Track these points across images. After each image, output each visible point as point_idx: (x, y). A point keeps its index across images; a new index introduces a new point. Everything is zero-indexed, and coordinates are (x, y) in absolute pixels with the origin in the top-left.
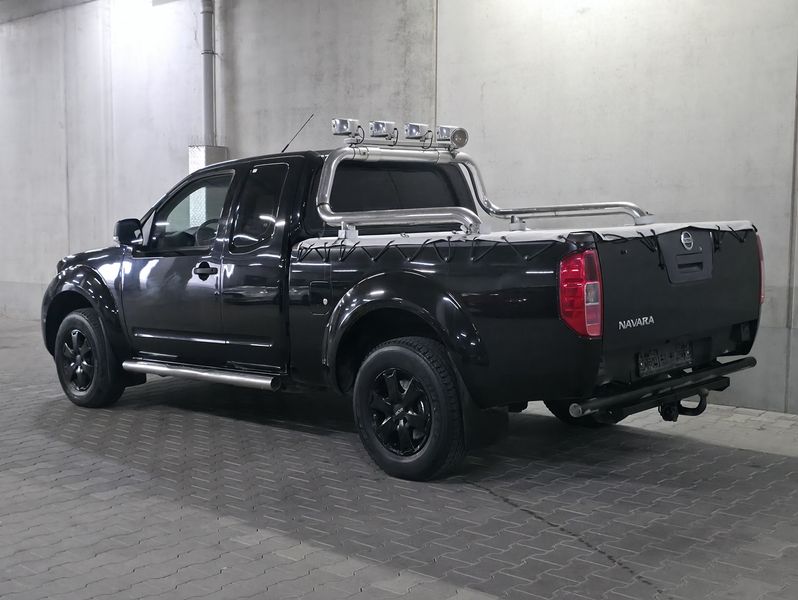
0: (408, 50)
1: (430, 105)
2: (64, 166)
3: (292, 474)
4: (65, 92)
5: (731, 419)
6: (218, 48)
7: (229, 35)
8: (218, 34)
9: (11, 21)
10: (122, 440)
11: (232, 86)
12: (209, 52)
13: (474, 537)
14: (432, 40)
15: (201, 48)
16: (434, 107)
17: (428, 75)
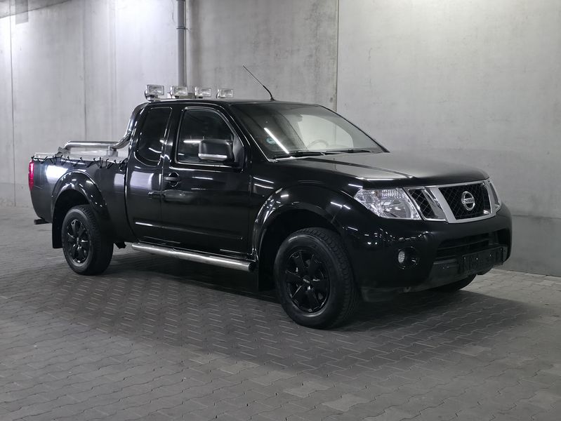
0: (318, 25)
1: (333, 64)
2: (83, 106)
3: (233, 317)
4: (84, 55)
5: (541, 284)
6: (188, 25)
7: (195, 16)
8: (188, 15)
9: (47, 6)
10: (119, 293)
11: (197, 51)
12: (182, 28)
13: (356, 360)
14: (334, 19)
15: (177, 25)
16: (335, 65)
17: (332, 43)
